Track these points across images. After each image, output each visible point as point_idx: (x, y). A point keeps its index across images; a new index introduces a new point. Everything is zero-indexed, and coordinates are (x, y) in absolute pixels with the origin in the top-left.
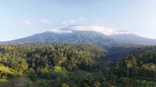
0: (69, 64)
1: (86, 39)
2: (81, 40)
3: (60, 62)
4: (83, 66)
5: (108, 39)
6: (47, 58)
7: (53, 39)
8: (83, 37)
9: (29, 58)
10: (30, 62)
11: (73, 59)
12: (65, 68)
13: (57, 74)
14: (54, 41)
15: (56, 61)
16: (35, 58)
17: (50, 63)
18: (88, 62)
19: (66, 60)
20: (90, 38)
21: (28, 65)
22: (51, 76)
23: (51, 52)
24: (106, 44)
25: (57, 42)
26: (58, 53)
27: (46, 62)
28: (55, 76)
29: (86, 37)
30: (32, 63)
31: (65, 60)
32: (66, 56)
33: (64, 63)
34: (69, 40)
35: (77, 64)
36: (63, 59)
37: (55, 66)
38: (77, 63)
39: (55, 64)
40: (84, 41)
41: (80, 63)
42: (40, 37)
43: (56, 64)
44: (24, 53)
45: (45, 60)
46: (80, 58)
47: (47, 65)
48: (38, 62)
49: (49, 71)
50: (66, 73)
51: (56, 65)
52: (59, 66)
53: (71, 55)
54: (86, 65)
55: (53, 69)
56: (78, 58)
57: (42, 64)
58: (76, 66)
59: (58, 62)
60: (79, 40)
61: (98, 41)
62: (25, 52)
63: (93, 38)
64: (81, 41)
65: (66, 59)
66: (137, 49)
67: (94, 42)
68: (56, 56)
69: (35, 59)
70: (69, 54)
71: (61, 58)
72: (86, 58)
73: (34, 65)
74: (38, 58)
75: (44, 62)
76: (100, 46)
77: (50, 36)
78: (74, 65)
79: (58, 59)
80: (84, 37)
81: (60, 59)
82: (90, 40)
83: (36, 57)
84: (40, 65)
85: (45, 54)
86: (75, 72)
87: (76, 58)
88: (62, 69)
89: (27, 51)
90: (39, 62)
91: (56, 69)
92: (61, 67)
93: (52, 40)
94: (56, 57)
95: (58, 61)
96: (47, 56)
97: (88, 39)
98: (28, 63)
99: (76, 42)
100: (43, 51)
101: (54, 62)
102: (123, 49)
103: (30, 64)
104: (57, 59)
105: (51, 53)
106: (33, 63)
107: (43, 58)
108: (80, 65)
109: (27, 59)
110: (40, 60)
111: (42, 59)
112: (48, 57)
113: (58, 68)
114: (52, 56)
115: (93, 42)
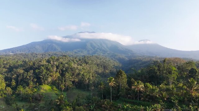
0: (62, 82)
1: (98, 50)
2: (92, 50)
3: (50, 79)
4: (80, 85)
5: (126, 50)
6: (32, 74)
7: (55, 49)
8: (94, 47)
9: (8, 75)
10: (9, 80)
11: (67, 75)
12: (56, 88)
13: (43, 95)
14: (55, 52)
15: (43, 79)
16: (17, 74)
17: (35, 80)
18: (88, 79)
19: (59, 77)
20: (103, 48)
21: (6, 83)
22: (33, 98)
23: (39, 66)
24: (123, 56)
25: (58, 54)
26: (49, 67)
27: (30, 79)
28: (39, 98)
29: (98, 47)
30: (11, 81)
31: (57, 76)
32: (60, 72)
33: (56, 80)
34: (75, 51)
35: (73, 82)
36: (55, 76)
37: (42, 85)
38: (73, 80)
39: (42, 82)
40: (94, 53)
41: (77, 80)
42: (37, 47)
43: (44, 81)
44: (4, 67)
45: (30, 77)
46: (79, 74)
47: (32, 83)
48: (19, 79)
49: (32, 91)
50: (56, 94)
51: (44, 83)
52: (48, 84)
53: (66, 70)
54: (85, 83)
55: (38, 89)
56: (76, 74)
57: (25, 82)
58: (71, 85)
59: (46, 80)
60: (88, 51)
61: (113, 53)
62: (6, 66)
63: (107, 49)
64: (91, 52)
65: (59, 75)
66: (153, 62)
67: (108, 53)
68: (45, 71)
69: (15, 75)
70: (64, 69)
71: (52, 74)
72: (86, 74)
73: (14, 83)
74: (20, 74)
75: (28, 79)
76: (114, 59)
77: (50, 45)
78: (69, 83)
79: (48, 75)
80: (96, 47)
81: (50, 76)
82: (103, 51)
83: (18, 72)
84: (22, 83)
85: (31, 68)
86: (69, 92)
87: (73, 74)
88: (52, 88)
89: (9, 65)
90: (21, 79)
91: (43, 89)
92: (51, 86)
93: (53, 50)
94: (44, 73)
95: (48, 78)
96: (32, 71)
97: (100, 50)
98: (5, 81)
99: (85, 53)
100: (29, 65)
101: (41, 79)
102: (140, 63)
103: (9, 82)
104: (45, 75)
105: (39, 68)
106: (13, 80)
107: (27, 74)
108: (77, 83)
109: (5, 75)
110: (22, 77)
111: (25, 75)
112: (34, 73)
113: (46, 88)
114: (39, 72)
115: (106, 54)
